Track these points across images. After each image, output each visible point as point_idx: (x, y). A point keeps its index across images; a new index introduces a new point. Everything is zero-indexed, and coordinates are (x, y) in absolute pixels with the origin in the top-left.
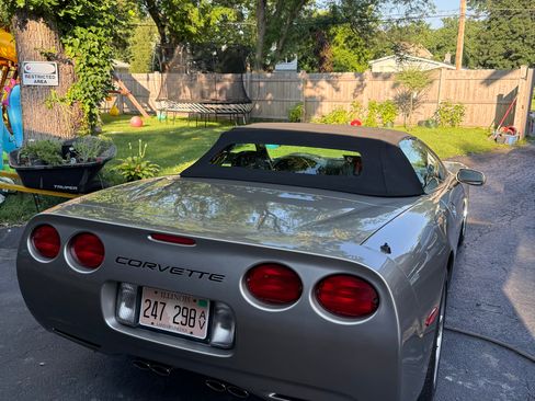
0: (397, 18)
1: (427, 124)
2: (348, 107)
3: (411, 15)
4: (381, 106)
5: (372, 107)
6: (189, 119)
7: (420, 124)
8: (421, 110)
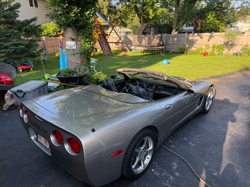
0: (237, 7)
1: (237, 54)
2: (204, 47)
3: (244, 5)
4: (218, 47)
5: (214, 47)
6: (143, 52)
7: (234, 54)
8: (235, 48)
